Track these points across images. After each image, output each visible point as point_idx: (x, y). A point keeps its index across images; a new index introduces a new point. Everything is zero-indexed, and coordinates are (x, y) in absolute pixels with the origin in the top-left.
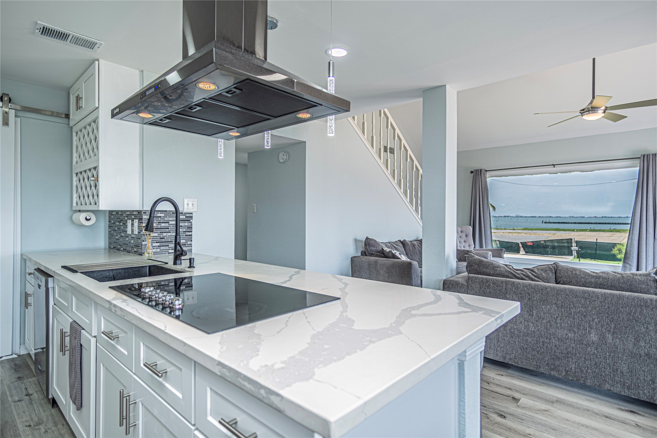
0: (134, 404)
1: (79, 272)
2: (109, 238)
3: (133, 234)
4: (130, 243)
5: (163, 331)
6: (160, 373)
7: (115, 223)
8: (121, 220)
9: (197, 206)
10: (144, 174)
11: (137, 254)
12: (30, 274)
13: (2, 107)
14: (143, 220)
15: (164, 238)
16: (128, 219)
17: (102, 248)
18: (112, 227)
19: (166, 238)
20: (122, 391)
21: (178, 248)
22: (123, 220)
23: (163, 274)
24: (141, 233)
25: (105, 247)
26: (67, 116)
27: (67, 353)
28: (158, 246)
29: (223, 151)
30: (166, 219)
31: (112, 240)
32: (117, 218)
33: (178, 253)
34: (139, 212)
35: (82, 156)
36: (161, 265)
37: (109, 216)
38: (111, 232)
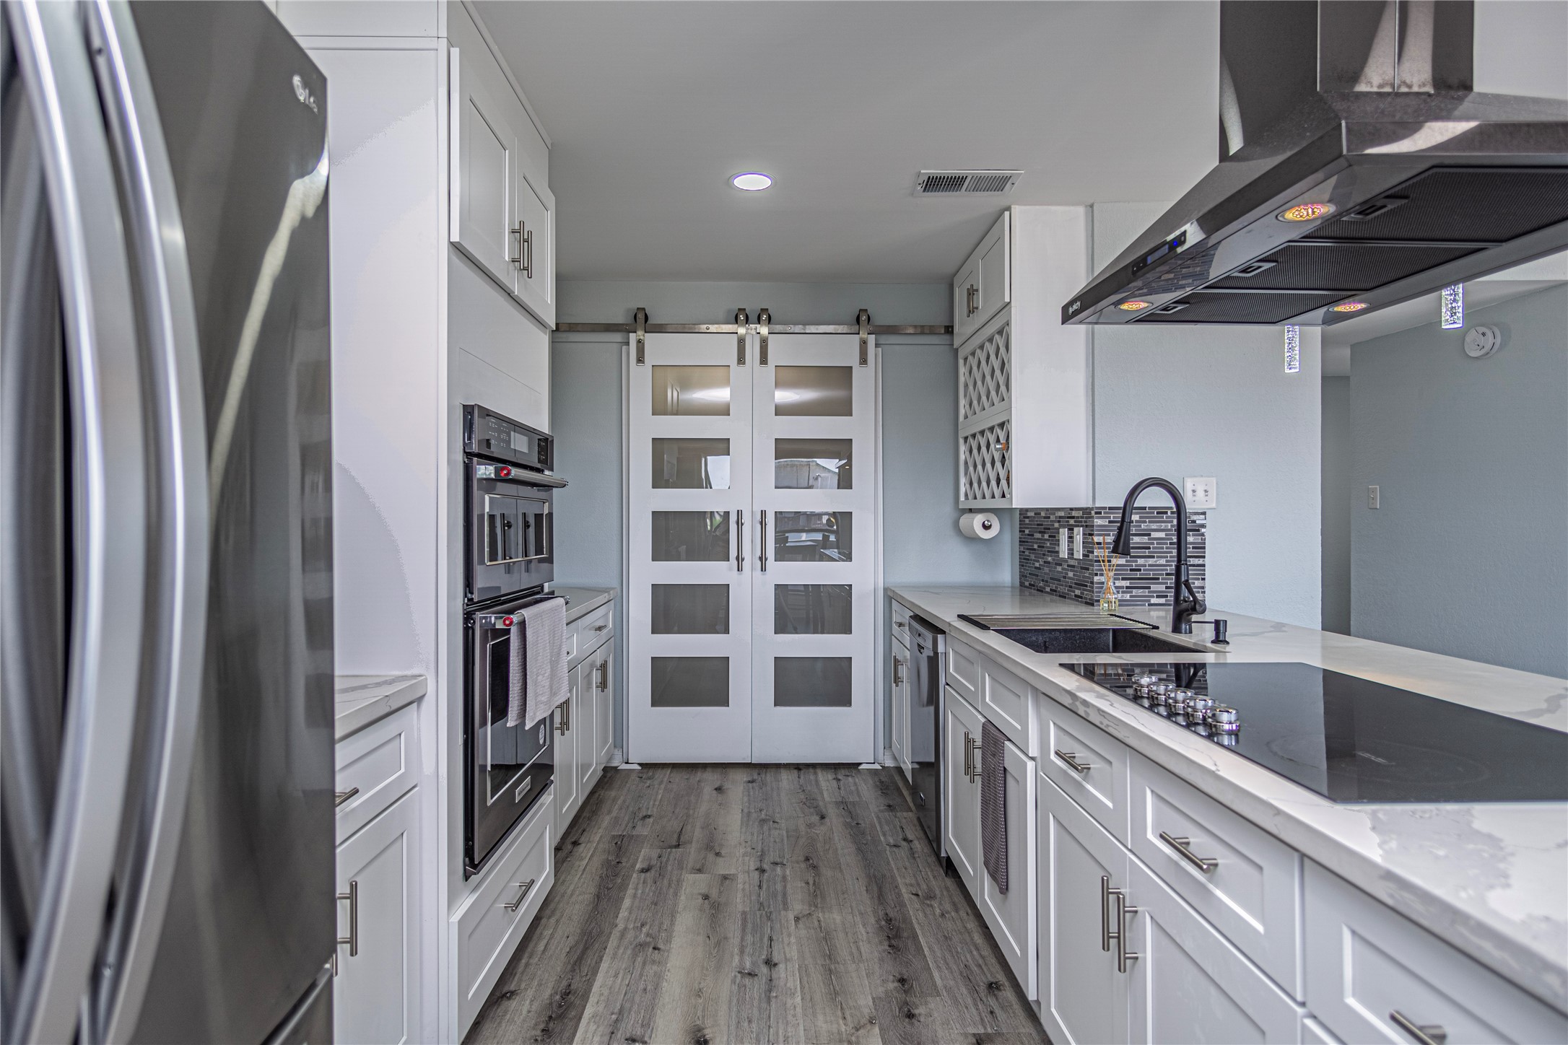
0: (1131, 914)
1: (993, 630)
2: (1021, 566)
3: (1073, 558)
4: (1065, 577)
5: (1214, 772)
6: (1204, 864)
7: (1033, 535)
8: (1045, 529)
9: (1217, 494)
10: (1096, 429)
11: (1081, 602)
12: (900, 625)
13: (859, 334)
14: (1095, 528)
15: (1140, 570)
16: (1059, 525)
17: (1006, 585)
18: (1027, 542)
19: (1144, 570)
20: (1105, 878)
21: (1185, 592)
22: (1049, 529)
23: (1151, 652)
24: (1090, 558)
25: (1012, 583)
26: (949, 330)
27: (978, 780)
28: (1127, 587)
29: (1298, 352)
30: (1143, 526)
31: (1028, 570)
32: (1038, 525)
33: (1184, 605)
34: (1086, 511)
35: (975, 402)
36: (1142, 631)
37: (1020, 521)
38: (1024, 552)
